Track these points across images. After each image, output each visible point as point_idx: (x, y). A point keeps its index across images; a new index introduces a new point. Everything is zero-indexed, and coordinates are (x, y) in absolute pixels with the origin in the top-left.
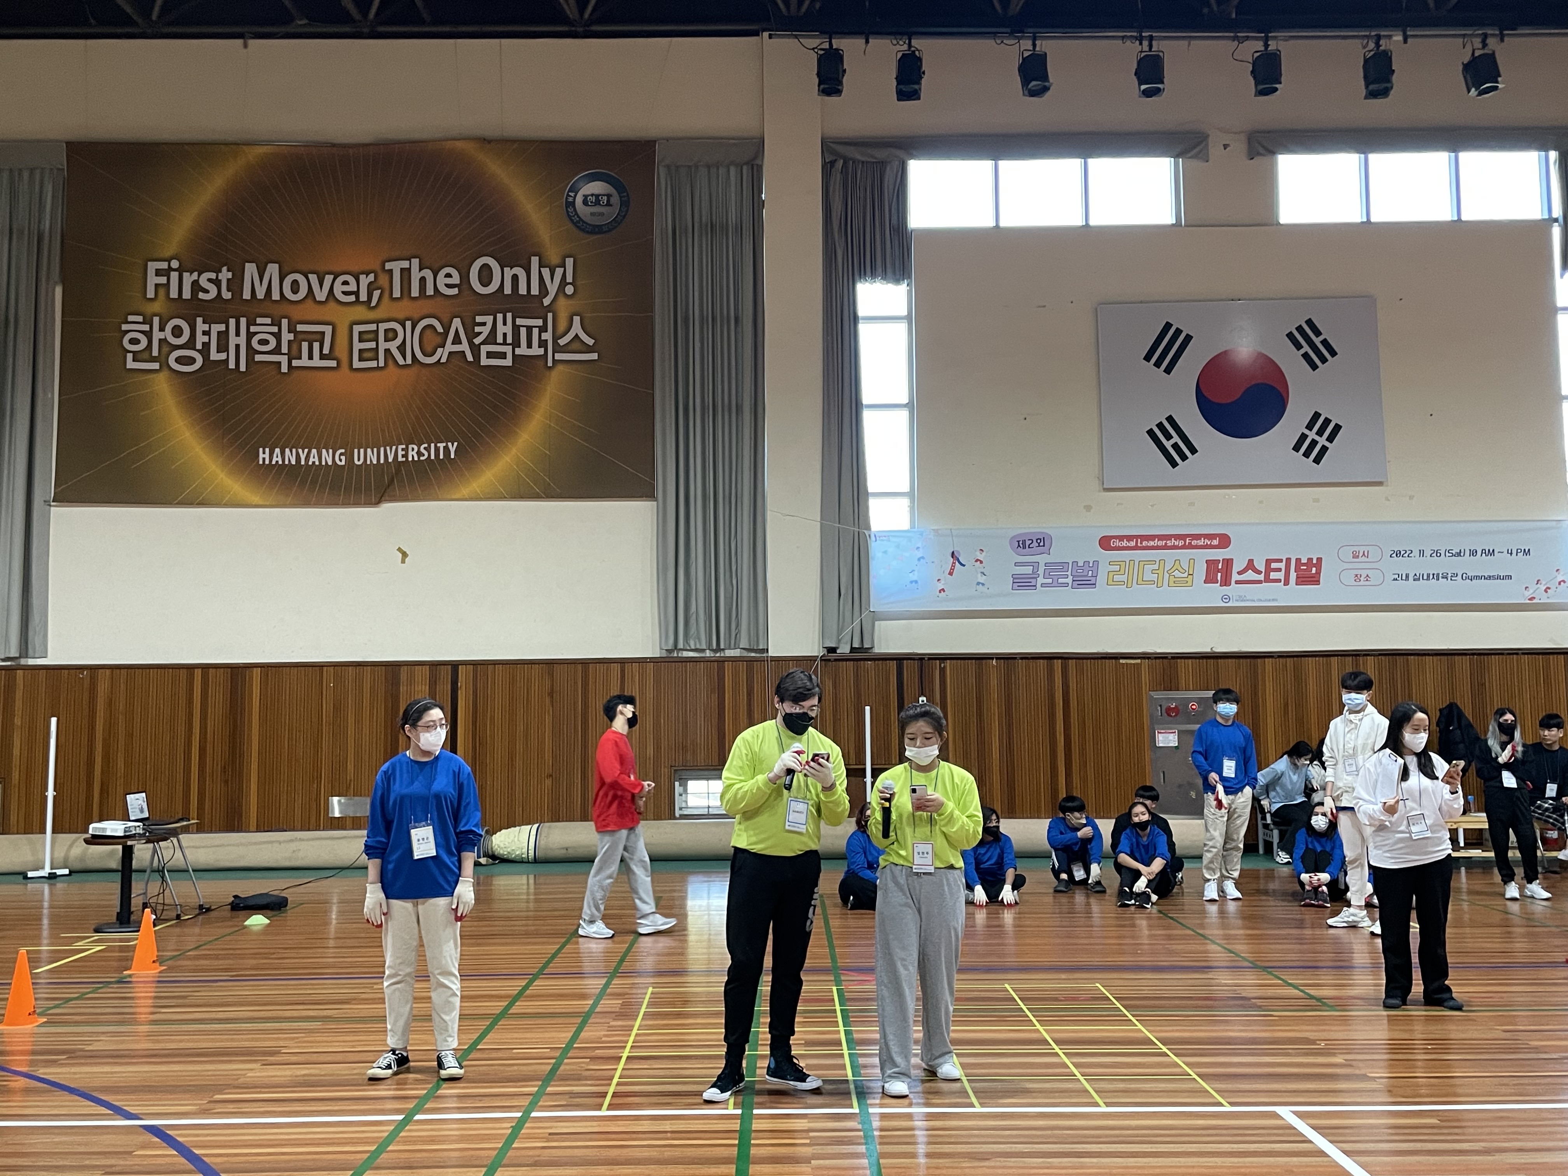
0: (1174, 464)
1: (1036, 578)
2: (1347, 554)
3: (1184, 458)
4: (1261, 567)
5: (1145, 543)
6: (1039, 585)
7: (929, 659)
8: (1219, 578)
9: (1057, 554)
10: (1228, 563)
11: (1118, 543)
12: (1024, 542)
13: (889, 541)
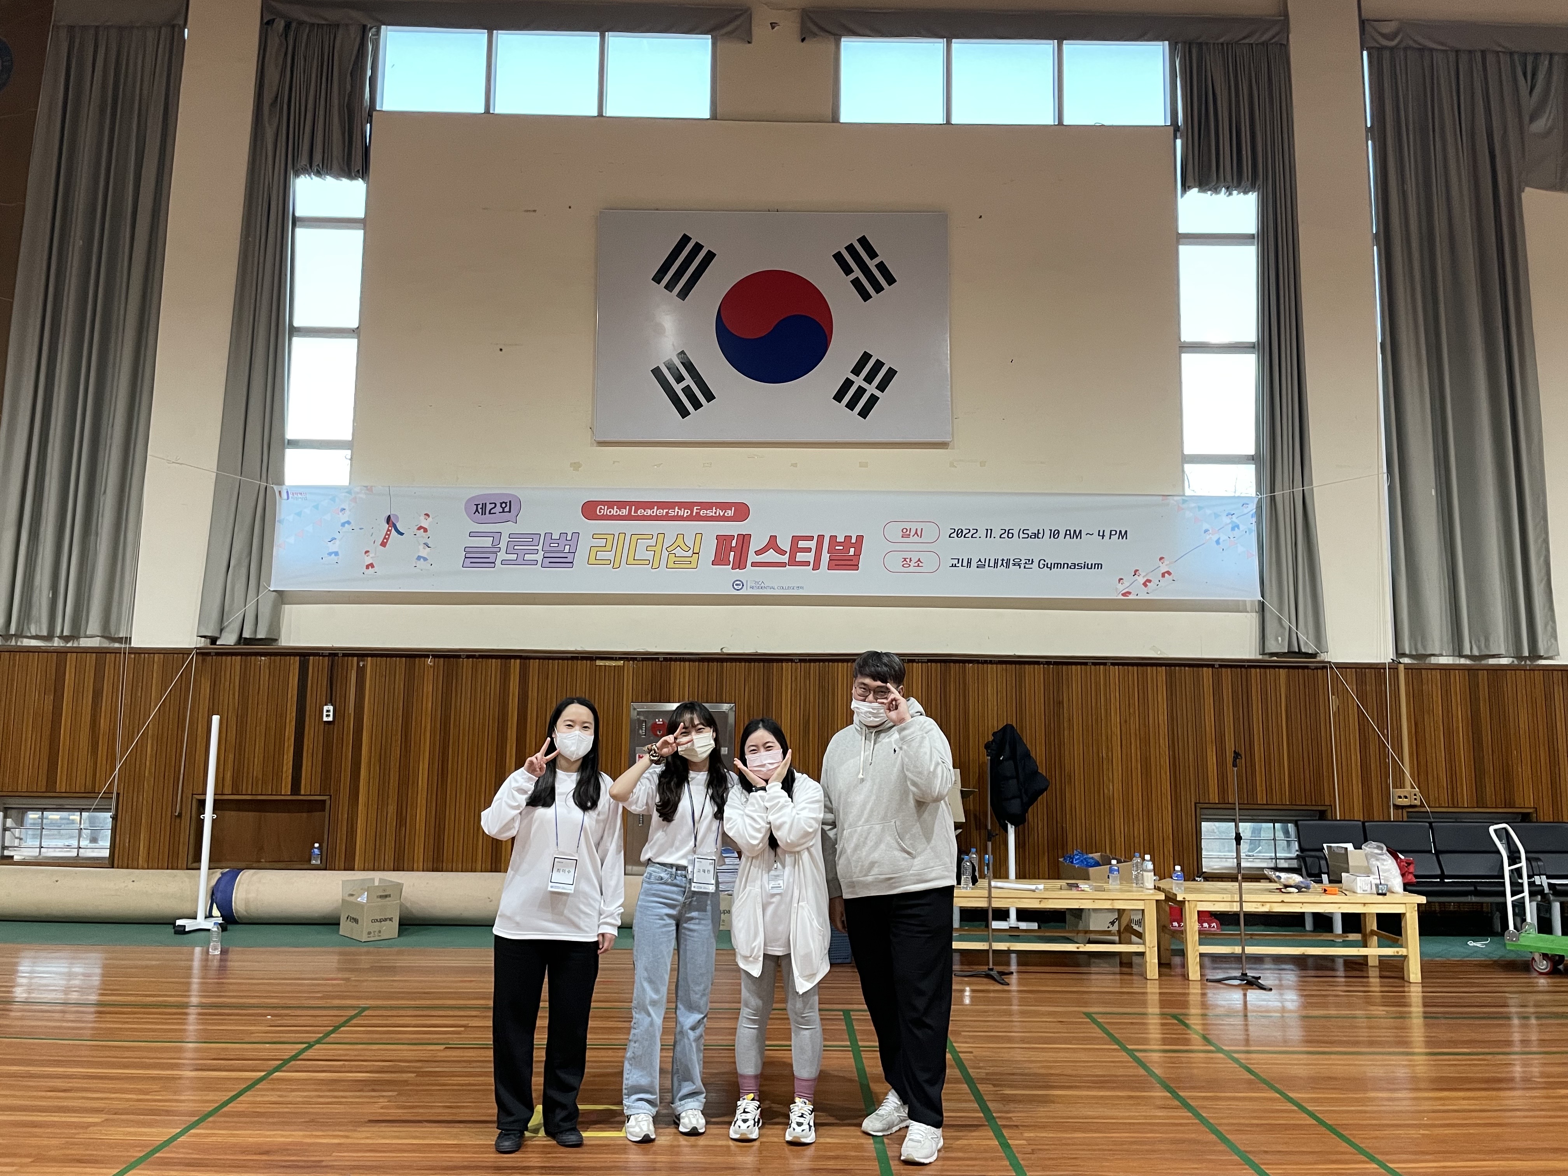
0: (684, 413)
1: (496, 553)
2: (895, 532)
3: (697, 405)
4: (785, 544)
5: (640, 512)
6: (498, 562)
7: (344, 655)
8: (731, 559)
9: (526, 523)
10: (745, 539)
11: (605, 511)
12: (484, 506)
13: (306, 499)
